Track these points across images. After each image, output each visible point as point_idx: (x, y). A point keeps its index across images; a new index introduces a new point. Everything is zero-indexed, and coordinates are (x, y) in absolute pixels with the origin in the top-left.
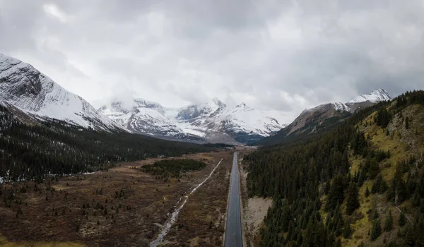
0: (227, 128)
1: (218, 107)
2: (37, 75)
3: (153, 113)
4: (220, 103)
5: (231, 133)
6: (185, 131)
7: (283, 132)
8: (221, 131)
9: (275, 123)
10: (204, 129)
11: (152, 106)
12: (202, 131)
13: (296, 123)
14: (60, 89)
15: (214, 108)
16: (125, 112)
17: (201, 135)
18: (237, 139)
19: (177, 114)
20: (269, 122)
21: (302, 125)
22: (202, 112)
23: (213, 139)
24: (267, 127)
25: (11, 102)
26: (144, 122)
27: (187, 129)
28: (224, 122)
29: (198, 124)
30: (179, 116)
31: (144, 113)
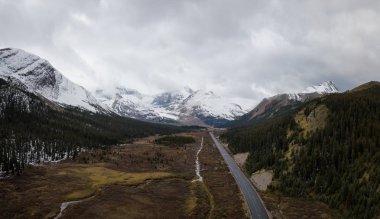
0: (197, 113)
1: (189, 94)
2: (53, 70)
3: (134, 99)
4: (190, 91)
5: (201, 117)
6: (162, 115)
7: (246, 116)
8: (193, 115)
9: (238, 109)
10: (178, 113)
11: (131, 93)
12: (175, 115)
13: (257, 109)
14: (67, 81)
15: (186, 95)
16: (109, 98)
17: (176, 118)
18: (206, 123)
19: (152, 99)
20: (233, 108)
21: (261, 111)
22: (175, 98)
23: (186, 122)
24: (232, 112)
25: (38, 91)
26: (126, 107)
27: (163, 113)
28: (195, 107)
29: (172, 109)
30: (154, 101)
31: (126, 99)
